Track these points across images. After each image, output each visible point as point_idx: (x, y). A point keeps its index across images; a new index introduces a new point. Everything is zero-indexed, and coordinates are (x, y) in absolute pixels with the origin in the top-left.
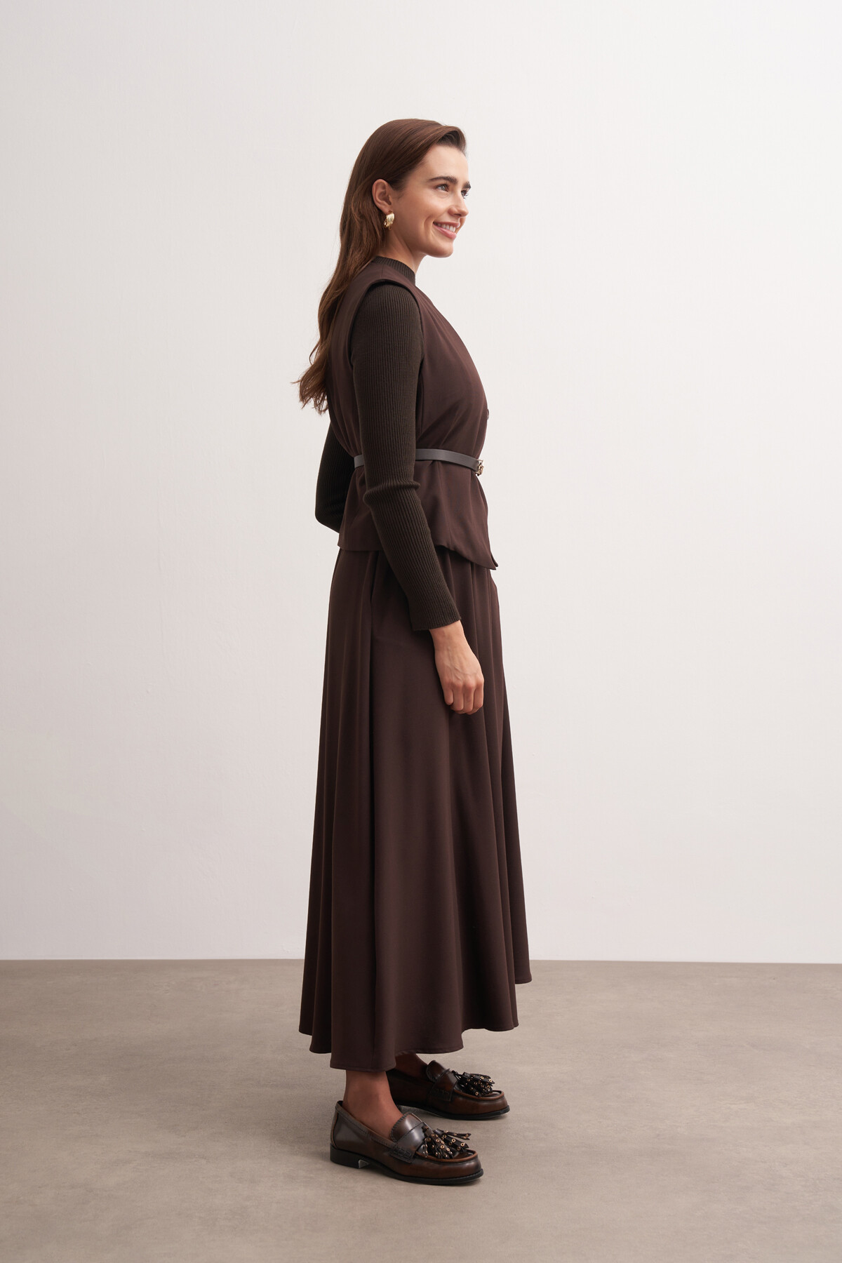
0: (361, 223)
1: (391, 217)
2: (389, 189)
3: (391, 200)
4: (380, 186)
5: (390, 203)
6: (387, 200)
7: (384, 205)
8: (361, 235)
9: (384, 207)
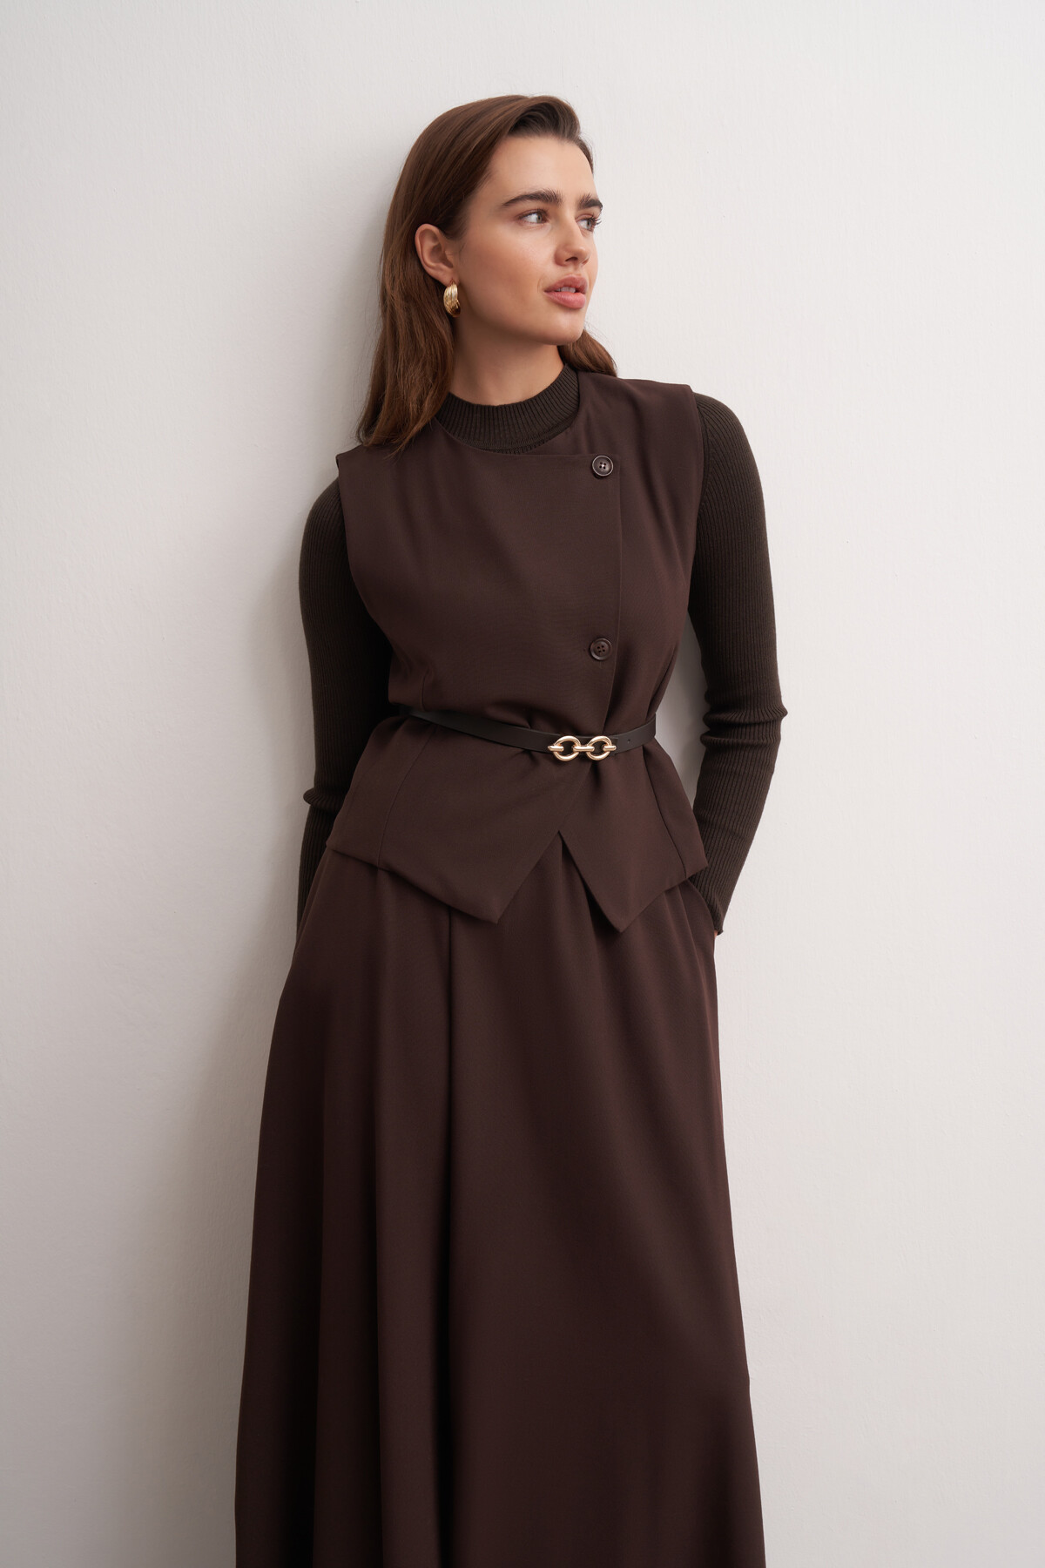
0: (407, 310)
1: (452, 291)
2: (442, 238)
3: (450, 258)
4: (427, 238)
5: (450, 265)
6: (444, 260)
7: (441, 270)
8: (412, 334)
9: (440, 272)
